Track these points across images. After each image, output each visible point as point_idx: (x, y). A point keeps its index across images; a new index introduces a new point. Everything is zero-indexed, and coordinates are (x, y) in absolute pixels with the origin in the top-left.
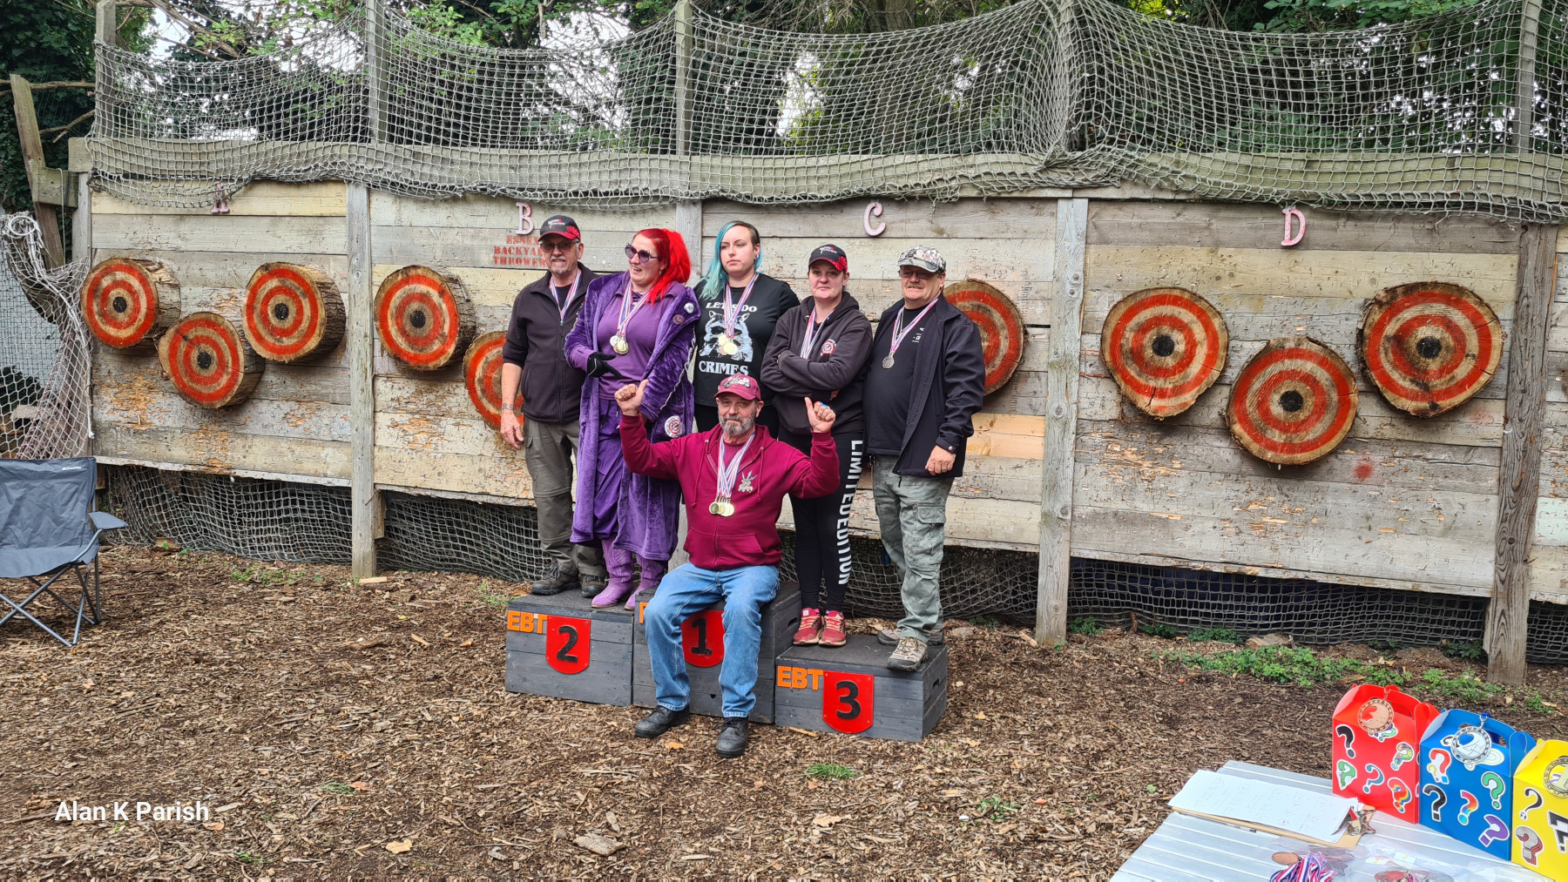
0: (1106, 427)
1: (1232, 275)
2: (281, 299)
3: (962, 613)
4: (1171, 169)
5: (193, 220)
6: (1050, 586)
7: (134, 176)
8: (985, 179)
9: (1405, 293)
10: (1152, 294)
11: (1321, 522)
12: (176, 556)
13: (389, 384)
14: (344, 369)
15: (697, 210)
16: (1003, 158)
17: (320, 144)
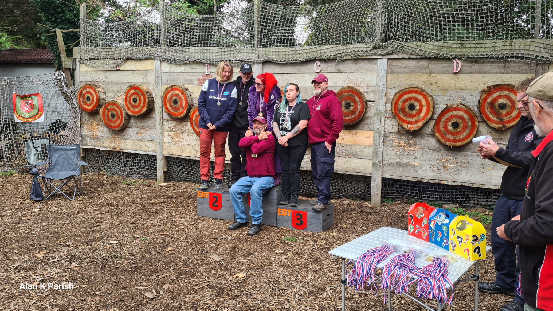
0: (394, 134)
1: (436, 83)
2: (135, 96)
3: (347, 196)
4: (415, 48)
5: (109, 72)
6: (375, 187)
7: (92, 59)
8: (353, 53)
9: (494, 88)
10: (408, 90)
11: (467, 166)
12: (106, 176)
13: (167, 122)
14: (154, 118)
15: (261, 65)
16: (359, 45)
17: (146, 47)
